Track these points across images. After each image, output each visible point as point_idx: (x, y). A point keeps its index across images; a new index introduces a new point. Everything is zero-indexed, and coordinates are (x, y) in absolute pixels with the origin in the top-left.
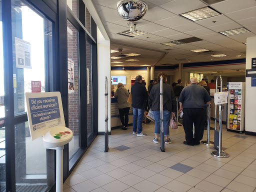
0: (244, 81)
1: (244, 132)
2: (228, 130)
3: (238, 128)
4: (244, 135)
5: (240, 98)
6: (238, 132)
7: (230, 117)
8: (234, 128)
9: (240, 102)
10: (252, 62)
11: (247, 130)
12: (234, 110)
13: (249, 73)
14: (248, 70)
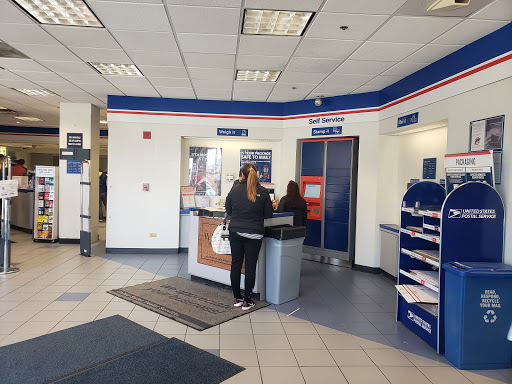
0: (57, 164)
1: (58, 240)
2: (35, 241)
3: (50, 236)
4: (57, 244)
5: (52, 190)
6: (50, 242)
7: (38, 219)
8: (44, 236)
9: (51, 197)
10: (68, 139)
11: (62, 236)
12: (44, 209)
13: (64, 153)
14: (62, 150)
